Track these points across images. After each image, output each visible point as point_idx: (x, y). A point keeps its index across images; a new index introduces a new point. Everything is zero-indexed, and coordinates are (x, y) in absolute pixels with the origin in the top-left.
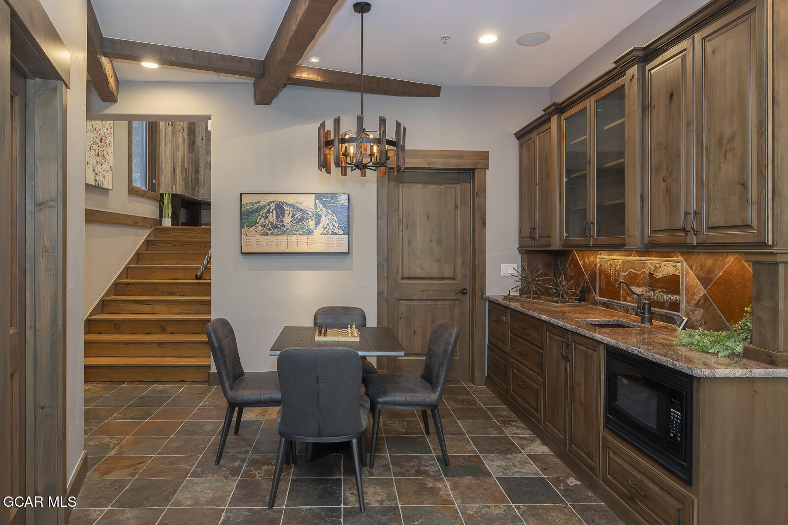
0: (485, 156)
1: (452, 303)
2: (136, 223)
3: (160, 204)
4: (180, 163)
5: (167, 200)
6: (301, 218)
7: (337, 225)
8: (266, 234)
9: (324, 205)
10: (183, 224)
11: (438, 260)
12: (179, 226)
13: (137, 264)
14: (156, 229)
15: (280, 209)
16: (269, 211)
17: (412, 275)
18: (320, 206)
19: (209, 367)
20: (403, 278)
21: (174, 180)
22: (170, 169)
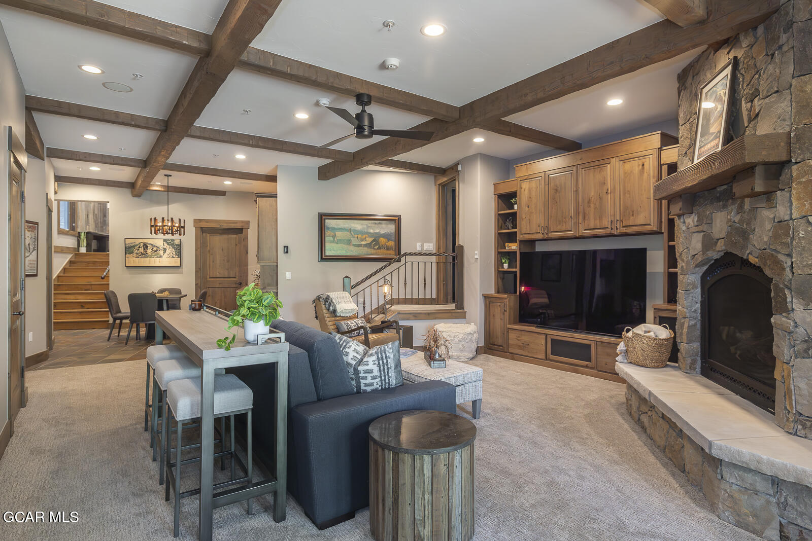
0: (248, 223)
1: (235, 289)
2: (63, 250)
3: (78, 239)
4: (92, 211)
5: (82, 235)
6: (156, 251)
7: (174, 253)
8: (139, 257)
9: (168, 244)
10: (95, 251)
11: (228, 269)
12: (91, 252)
13: (64, 274)
14: (76, 254)
15: (146, 246)
16: (139, 247)
17: (214, 276)
18: (166, 245)
19: (108, 321)
20: (210, 278)
21: (87, 222)
22: (84, 216)
